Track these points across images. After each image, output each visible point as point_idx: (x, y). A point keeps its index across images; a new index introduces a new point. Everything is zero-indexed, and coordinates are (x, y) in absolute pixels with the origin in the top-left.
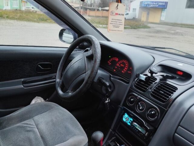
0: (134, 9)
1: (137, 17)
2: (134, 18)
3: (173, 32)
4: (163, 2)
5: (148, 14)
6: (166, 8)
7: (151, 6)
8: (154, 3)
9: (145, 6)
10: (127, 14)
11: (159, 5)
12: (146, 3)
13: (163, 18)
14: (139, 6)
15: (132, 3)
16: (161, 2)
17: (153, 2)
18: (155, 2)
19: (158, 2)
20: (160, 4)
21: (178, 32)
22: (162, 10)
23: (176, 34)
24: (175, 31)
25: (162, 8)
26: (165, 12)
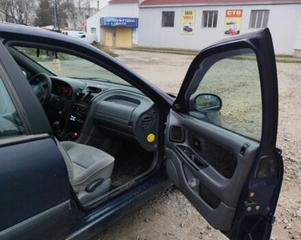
0: (92, 28)
1: (99, 41)
2: (94, 42)
3: (147, 60)
4: (132, 19)
5: (114, 35)
6: (137, 27)
7: (117, 24)
8: (120, 21)
9: (109, 24)
10: (84, 36)
11: (127, 23)
12: (109, 20)
13: (135, 42)
14: (99, 25)
15: (88, 20)
16: (130, 19)
17: (118, 18)
18: (122, 19)
19: (125, 18)
20: (129, 21)
21: (153, 60)
22: (133, 31)
23: (152, 62)
24: (149, 58)
25: (133, 28)
26: (137, 32)
